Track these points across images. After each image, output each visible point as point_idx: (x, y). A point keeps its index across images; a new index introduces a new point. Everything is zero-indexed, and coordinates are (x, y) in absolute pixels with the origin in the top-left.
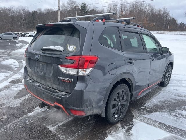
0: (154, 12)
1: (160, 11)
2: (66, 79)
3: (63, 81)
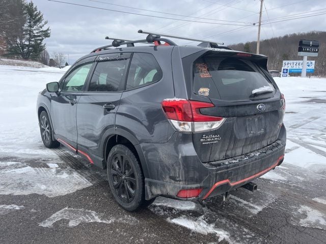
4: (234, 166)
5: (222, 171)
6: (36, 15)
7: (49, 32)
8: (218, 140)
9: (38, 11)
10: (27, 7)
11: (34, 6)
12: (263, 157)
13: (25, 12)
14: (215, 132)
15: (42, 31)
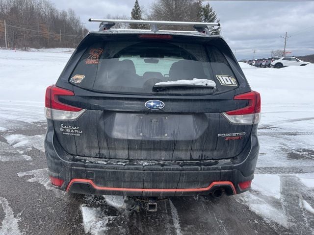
0: (56, 15)
1: (64, 14)
2: (234, 134)
3: (227, 139)
4: (96, 167)
5: (78, 168)
6: (211, 16)
7: (219, 30)
8: (80, 134)
9: (213, 12)
10: (204, 9)
11: (210, 8)
12: (156, 170)
13: (202, 13)
14: (74, 123)
15: (214, 30)
